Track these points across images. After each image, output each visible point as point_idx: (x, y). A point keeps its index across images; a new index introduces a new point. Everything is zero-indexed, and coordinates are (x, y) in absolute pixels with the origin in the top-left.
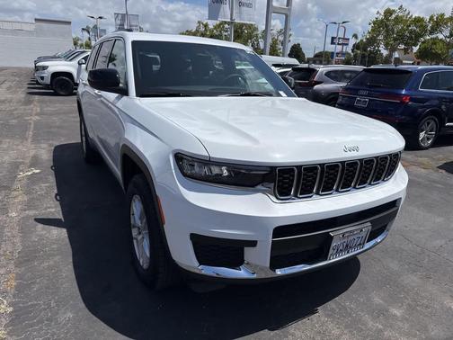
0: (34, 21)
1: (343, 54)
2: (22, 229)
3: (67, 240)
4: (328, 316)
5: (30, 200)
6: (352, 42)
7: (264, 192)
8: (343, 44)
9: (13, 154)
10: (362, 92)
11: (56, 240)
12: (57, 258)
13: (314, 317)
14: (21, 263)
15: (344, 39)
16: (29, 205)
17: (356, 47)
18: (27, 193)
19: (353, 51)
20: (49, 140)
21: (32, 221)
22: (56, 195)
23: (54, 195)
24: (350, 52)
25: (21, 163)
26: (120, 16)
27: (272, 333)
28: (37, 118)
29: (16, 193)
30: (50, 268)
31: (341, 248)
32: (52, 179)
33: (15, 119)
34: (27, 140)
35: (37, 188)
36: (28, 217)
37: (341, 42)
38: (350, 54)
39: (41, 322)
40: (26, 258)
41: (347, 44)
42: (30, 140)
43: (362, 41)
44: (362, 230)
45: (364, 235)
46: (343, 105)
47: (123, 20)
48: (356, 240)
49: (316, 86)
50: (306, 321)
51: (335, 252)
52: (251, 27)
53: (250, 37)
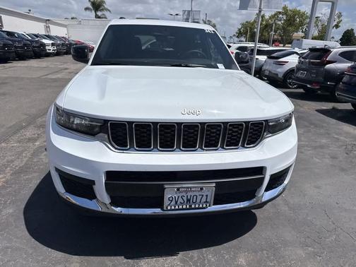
2: (34, 153)
12: (36, 175)
14: (15, 173)
26: (186, 12)
31: (181, 200)
40: (21, 171)
44: (202, 189)
45: (209, 194)
46: (350, 84)
47: (188, 15)
48: (199, 198)
49: (328, 66)
50: (161, 260)
51: (173, 203)
52: (302, 15)
53: (301, 24)
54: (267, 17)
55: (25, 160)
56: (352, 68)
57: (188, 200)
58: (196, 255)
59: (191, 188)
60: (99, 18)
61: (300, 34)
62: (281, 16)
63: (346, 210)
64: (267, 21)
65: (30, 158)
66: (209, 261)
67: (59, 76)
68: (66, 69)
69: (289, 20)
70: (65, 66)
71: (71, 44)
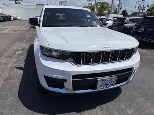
0: (36, 5)
1: (142, 13)
2: (10, 70)
3: (22, 74)
4: (101, 110)
5: (17, 61)
6: (147, 8)
7: (69, 62)
8: (143, 9)
9: (18, 46)
10: (141, 27)
11: (19, 74)
12: (16, 80)
13: (95, 110)
14: (5, 80)
15: (143, 7)
16: (15, 63)
17: (148, 10)
18: (17, 59)
19: (147, 11)
20: (30, 42)
21: (14, 68)
22: (25, 60)
23: (24, 59)
24: (146, 12)
25: (19, 49)
26: (61, 2)
27: (77, 113)
28: (30, 35)
29: (13, 58)
30: (13, 83)
31: (103, 85)
32: (26, 55)
33: (23, 36)
34: (24, 42)
35: (20, 57)
36: (14, 66)
37: (142, 8)
38: (145, 13)
39: (3, 100)
40: (8, 79)
41: (144, 9)
42: (25, 42)
43: (151, 8)
44: (112, 79)
45: (114, 81)
46: (135, 32)
47: (62, 3)
48: (110, 82)
49: (125, 25)
50: (91, 111)
51: (100, 86)
52: (107, 4)
53: (107, 8)
54: (93, 5)
55: (7, 73)
56: (135, 25)
57: (106, 84)
58: (104, 107)
59: (108, 79)
60: (17, 4)
61: (106, 12)
62: (99, 4)
63: (151, 81)
64: (93, 6)
65: (10, 72)
66: (111, 108)
67: (5, 32)
68: (7, 28)
69: (102, 6)
70: (6, 27)
71: (5, 16)
